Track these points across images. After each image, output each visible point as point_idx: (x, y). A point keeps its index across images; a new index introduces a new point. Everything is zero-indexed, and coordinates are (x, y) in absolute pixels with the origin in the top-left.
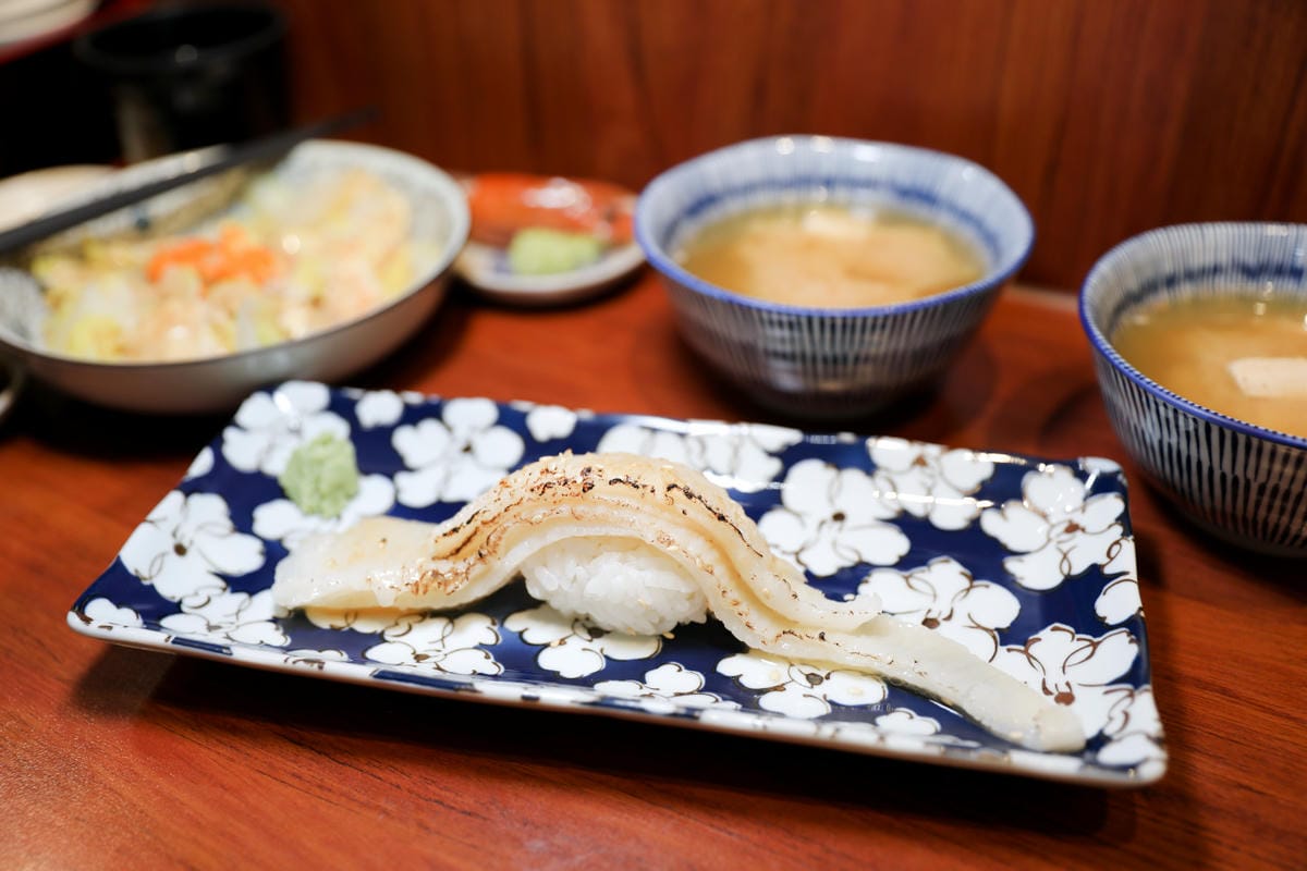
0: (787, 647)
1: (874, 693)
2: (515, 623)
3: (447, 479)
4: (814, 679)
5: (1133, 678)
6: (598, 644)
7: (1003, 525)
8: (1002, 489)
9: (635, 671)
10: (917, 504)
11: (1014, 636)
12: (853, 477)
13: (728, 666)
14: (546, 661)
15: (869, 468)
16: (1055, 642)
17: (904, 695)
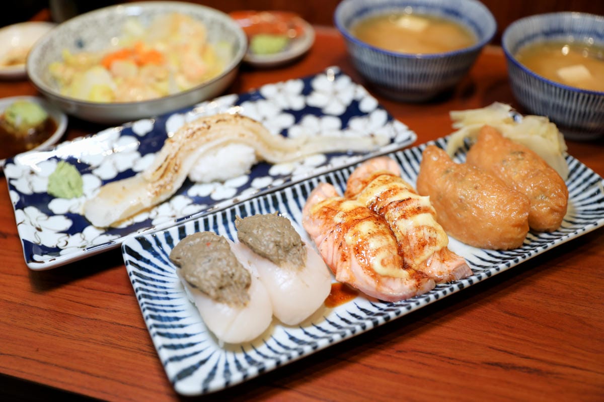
0: (289, 156)
1: (322, 159)
2: (193, 191)
3: (114, 164)
4: (302, 163)
5: (390, 119)
6: (227, 184)
7: (315, 100)
8: (307, 91)
9: (248, 186)
10: (285, 105)
11: (344, 126)
12: (261, 104)
13: (274, 171)
14: (215, 197)
15: (263, 98)
16: (356, 123)
17: (330, 156)
